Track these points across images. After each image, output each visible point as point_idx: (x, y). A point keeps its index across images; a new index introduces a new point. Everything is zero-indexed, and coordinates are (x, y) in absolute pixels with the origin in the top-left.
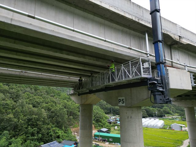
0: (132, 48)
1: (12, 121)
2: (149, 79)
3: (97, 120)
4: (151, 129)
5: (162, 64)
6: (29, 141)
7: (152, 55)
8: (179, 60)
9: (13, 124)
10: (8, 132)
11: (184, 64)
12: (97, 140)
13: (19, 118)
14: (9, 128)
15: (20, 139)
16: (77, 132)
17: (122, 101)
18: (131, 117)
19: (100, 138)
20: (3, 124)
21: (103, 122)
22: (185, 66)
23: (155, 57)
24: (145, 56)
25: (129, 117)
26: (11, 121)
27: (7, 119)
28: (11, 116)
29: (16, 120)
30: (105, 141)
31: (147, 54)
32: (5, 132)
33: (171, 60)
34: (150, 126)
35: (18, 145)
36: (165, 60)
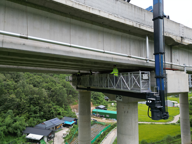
0: (132, 56)
1: (15, 101)
6: (32, 118)
7: (152, 60)
9: (16, 103)
10: (12, 111)
11: (184, 65)
12: (95, 116)
13: (21, 98)
14: (12, 107)
15: (23, 118)
16: (76, 109)
18: (128, 112)
20: (6, 103)
21: (101, 99)
22: (184, 67)
25: (126, 112)
26: (14, 101)
27: (10, 100)
28: (13, 96)
29: (18, 100)
30: (102, 117)
32: (9, 111)
33: (171, 63)
35: (23, 122)
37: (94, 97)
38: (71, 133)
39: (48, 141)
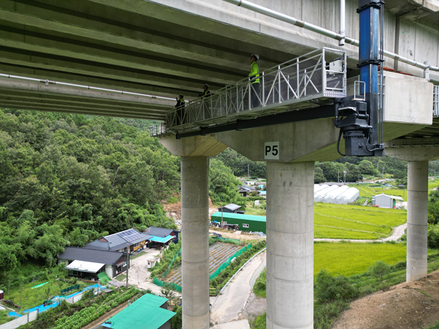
0: (306, 23)
1: (36, 190)
2: (339, 101)
3: (218, 188)
4: (330, 205)
5: (374, 64)
6: (78, 228)
7: (353, 40)
8: (413, 53)
9: (40, 195)
10: (32, 211)
11: (425, 63)
12: (218, 227)
13: (50, 184)
14: (32, 204)
15: (58, 226)
16: (175, 212)
17: (273, 150)
18: (291, 183)
19: (224, 223)
20: (18, 196)
21: (230, 192)
22: (425, 69)
23: (360, 45)
24: (335, 43)
25: (288, 184)
26: (34, 190)
27: (25, 187)
28: (33, 179)
29: (44, 188)
30: (233, 227)
31: (339, 39)
32: (26, 211)
33: (395, 55)
34: (329, 199)
35: (57, 236)
36: (382, 53)
37: (214, 187)
38: (164, 260)
39: (114, 275)
